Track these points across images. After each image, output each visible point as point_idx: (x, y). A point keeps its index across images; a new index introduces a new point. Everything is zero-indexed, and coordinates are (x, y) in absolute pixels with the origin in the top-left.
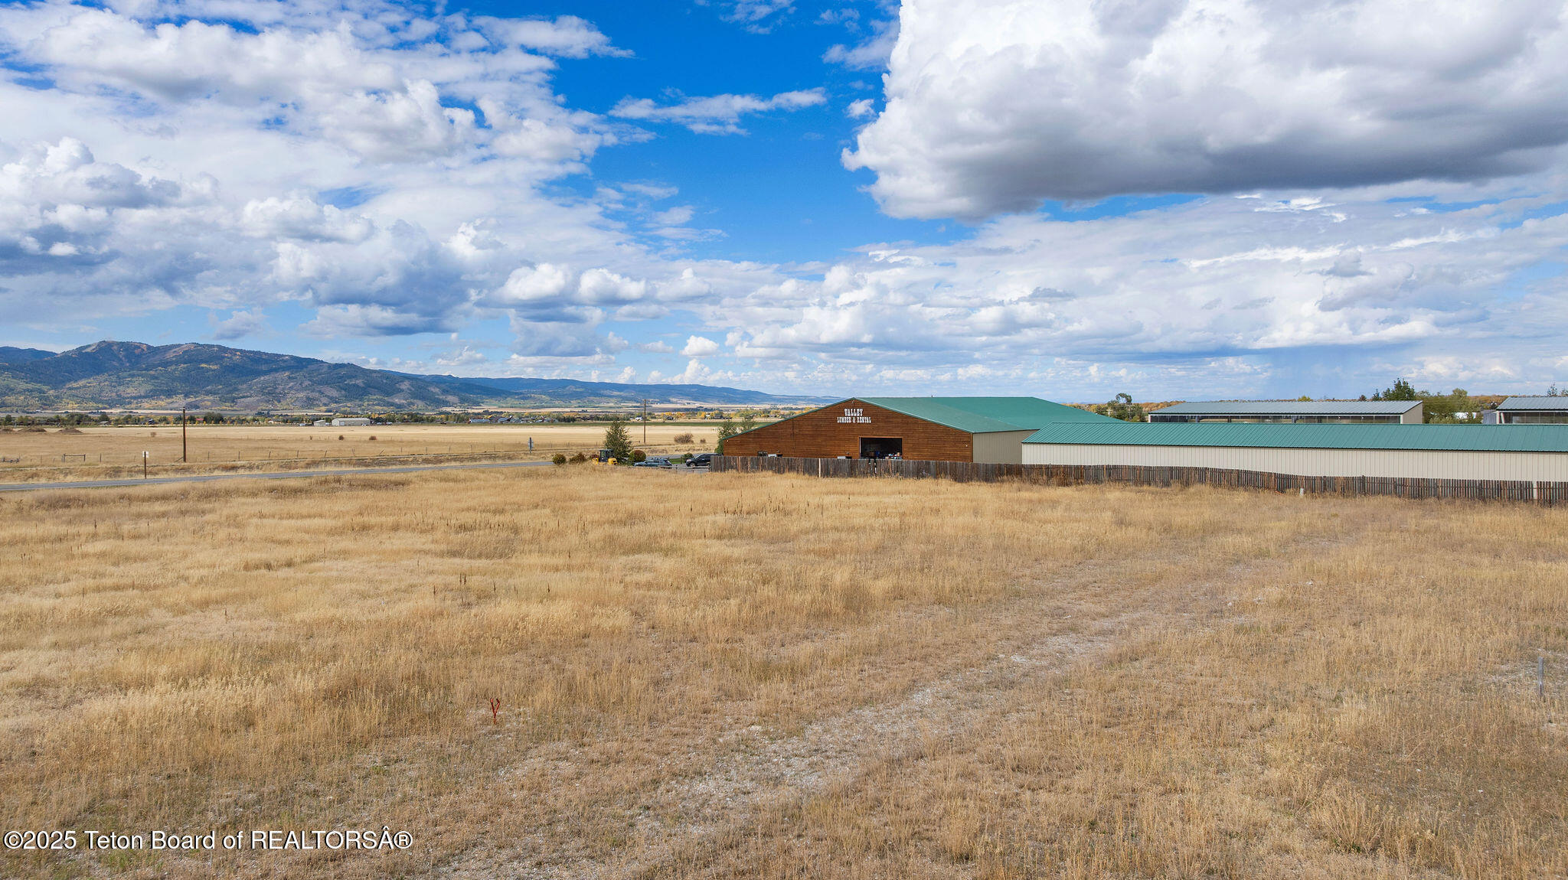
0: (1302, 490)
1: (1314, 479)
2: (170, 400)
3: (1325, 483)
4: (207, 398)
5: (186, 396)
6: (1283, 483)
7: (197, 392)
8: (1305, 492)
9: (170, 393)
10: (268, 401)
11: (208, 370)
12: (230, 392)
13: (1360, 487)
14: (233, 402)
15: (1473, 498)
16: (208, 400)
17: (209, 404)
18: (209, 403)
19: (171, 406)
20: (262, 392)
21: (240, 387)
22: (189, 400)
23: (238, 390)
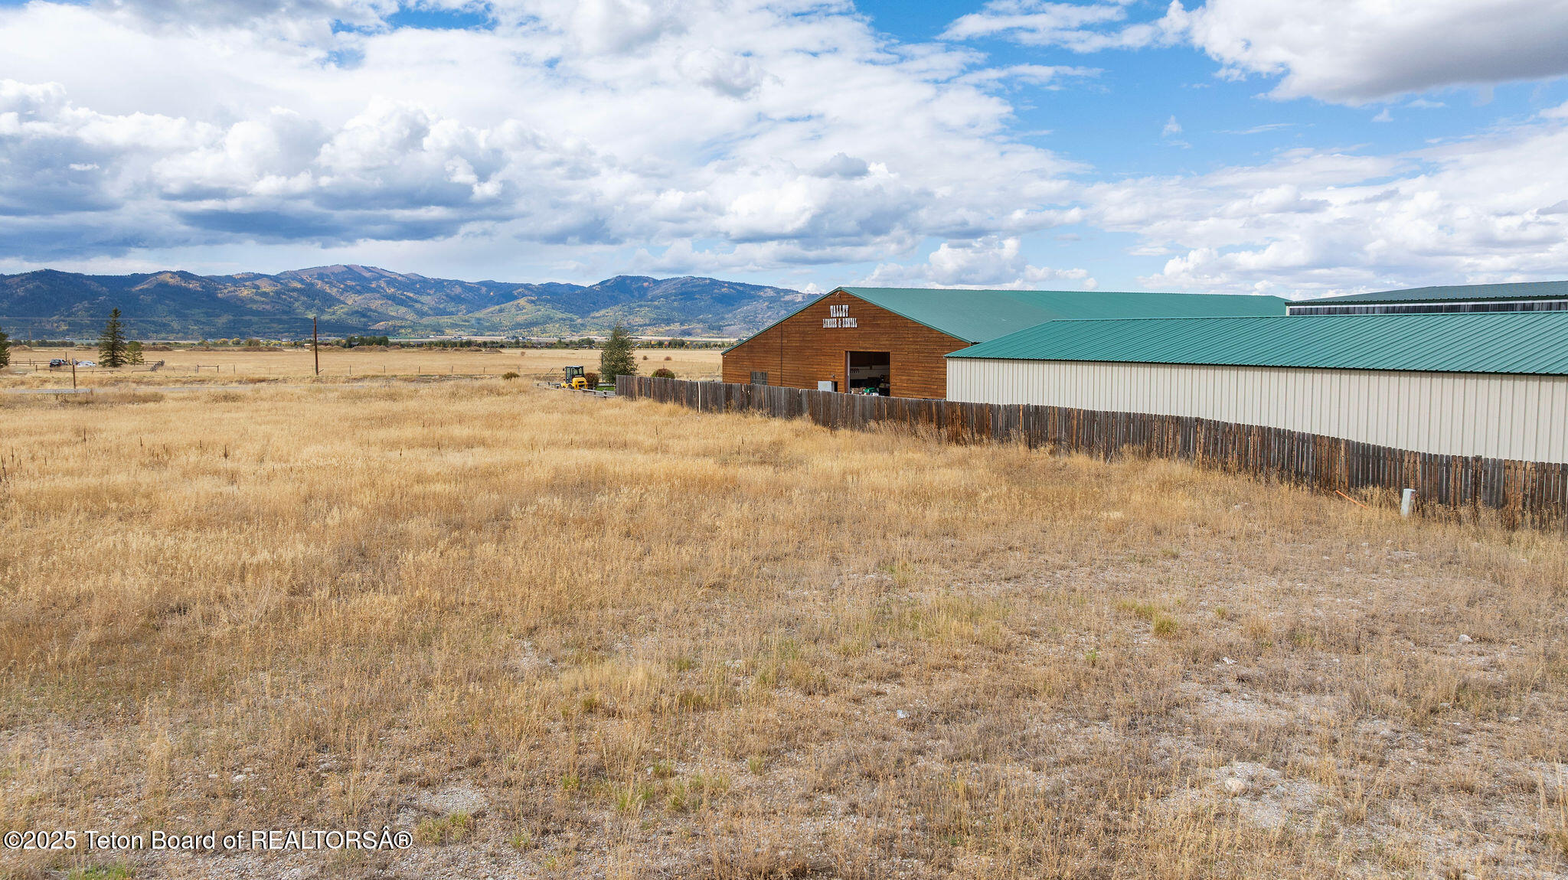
0: (1409, 492)
1: (1449, 462)
2: (667, 328)
3: (1476, 475)
4: (698, 326)
5: (681, 324)
7: (690, 321)
9: (668, 322)
11: (701, 301)
12: (717, 321)
14: (719, 330)
18: (699, 331)
19: (667, 333)
20: (744, 320)
21: (727, 316)
22: (683, 328)
23: (724, 319)
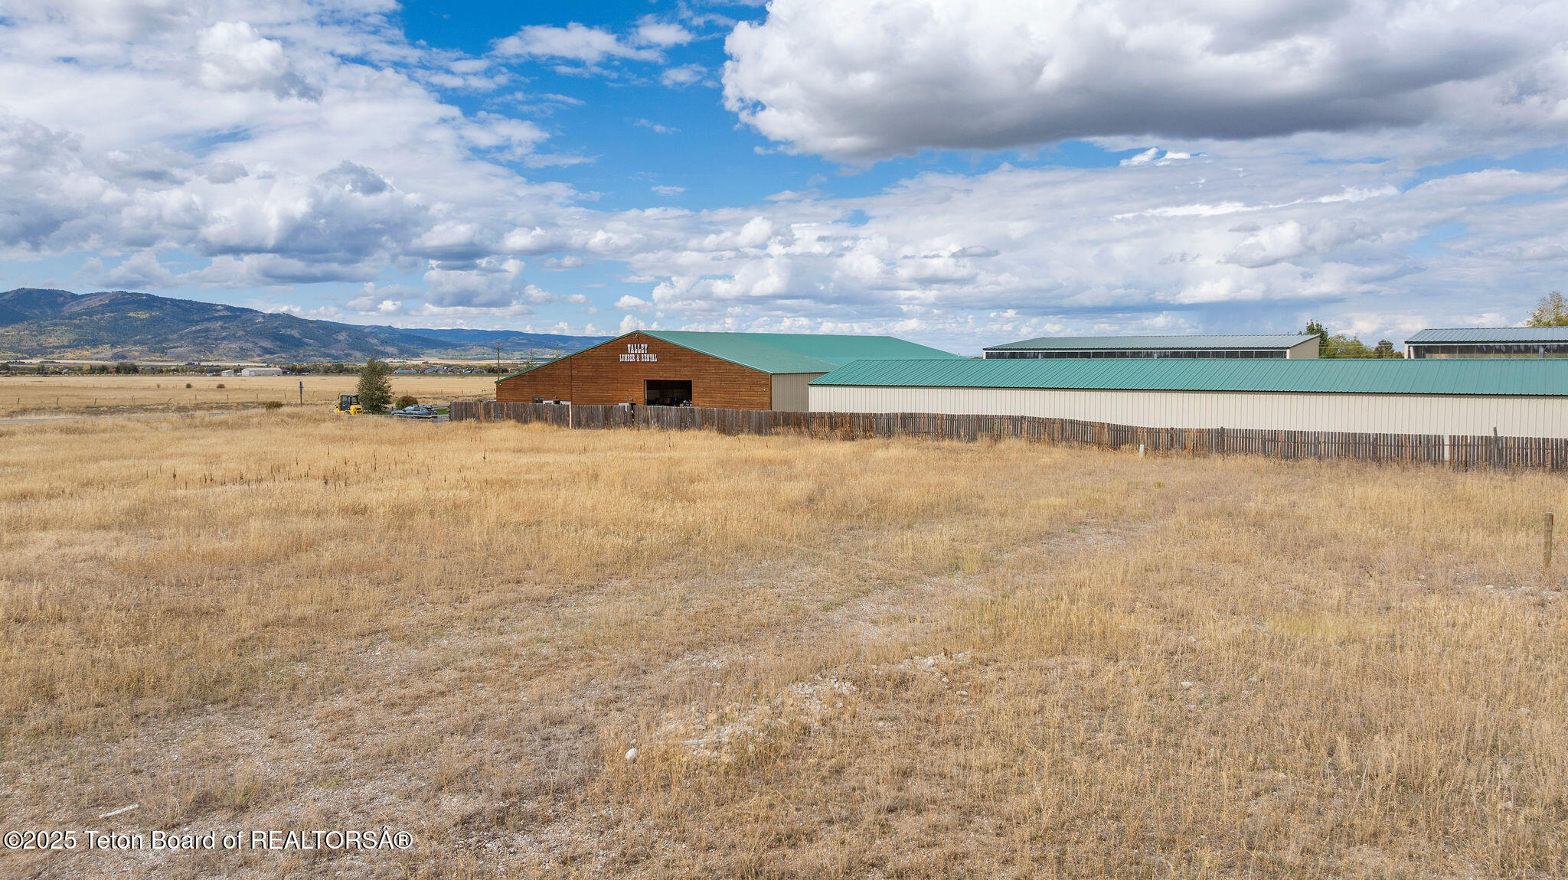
0: (1142, 446)
1: (1158, 431)
2: (95, 351)
3: (1172, 437)
4: (136, 348)
5: (113, 346)
6: (1120, 437)
7: (124, 342)
8: (1146, 449)
9: (95, 343)
10: (199, 352)
11: (137, 319)
12: (159, 342)
13: (1220, 442)
14: (163, 352)
15: (1364, 459)
16: (136, 351)
17: (137, 355)
19: (96, 356)
20: (193, 341)
21: (170, 336)
22: (115, 350)
23: (169, 340)
